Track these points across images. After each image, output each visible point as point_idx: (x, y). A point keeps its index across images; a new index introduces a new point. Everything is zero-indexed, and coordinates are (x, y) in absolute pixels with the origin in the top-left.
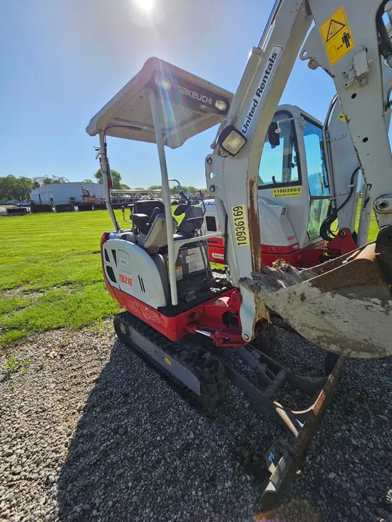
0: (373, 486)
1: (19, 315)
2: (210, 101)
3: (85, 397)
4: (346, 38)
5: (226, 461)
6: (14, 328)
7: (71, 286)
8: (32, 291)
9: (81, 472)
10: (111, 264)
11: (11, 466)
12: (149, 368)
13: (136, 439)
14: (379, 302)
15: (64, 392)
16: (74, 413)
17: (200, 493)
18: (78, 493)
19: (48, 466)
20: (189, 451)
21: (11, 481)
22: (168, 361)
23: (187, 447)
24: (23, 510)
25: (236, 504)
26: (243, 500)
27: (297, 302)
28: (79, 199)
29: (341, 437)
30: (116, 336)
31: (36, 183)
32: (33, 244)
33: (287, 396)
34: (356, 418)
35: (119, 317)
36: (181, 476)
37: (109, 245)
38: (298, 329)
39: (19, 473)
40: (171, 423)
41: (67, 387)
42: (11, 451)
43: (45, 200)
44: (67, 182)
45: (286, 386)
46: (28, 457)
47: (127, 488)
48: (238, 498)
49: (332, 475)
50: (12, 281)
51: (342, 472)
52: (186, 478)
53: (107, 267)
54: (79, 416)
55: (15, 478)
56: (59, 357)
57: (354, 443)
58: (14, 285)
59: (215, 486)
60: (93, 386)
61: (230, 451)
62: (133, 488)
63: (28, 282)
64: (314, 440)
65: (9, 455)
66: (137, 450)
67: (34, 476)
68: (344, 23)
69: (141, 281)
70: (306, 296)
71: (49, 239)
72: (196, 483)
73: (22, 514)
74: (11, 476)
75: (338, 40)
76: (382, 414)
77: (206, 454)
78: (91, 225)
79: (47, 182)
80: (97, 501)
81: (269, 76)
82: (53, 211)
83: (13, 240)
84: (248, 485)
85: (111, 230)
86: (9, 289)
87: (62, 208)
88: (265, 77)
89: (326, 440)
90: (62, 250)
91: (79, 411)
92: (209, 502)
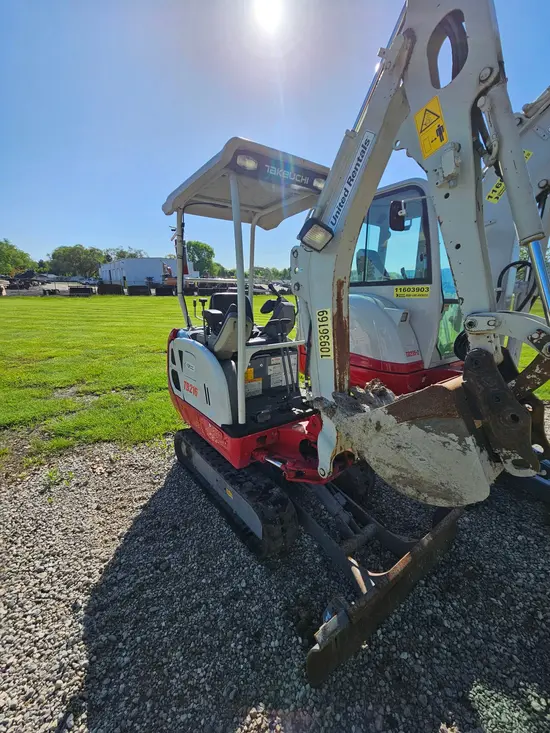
0: (456, 678)
1: (69, 421)
2: (306, 181)
3: (129, 524)
4: (440, 131)
5: (277, 618)
6: (61, 435)
7: (132, 391)
8: (87, 393)
9: (112, 602)
10: (177, 368)
11: (41, 583)
12: (209, 500)
13: (178, 578)
14: (456, 438)
15: (106, 514)
16: (114, 540)
17: (240, 647)
18: (106, 622)
19: (78, 589)
20: (237, 600)
21: (40, 597)
22: (230, 494)
23: (236, 596)
24: (47, 628)
25: (280, 666)
26: (288, 663)
27: (372, 432)
28: (158, 279)
29: (431, 615)
30: (176, 457)
31: (108, 256)
32: (95, 334)
33: (373, 556)
34: (459, 596)
35: (180, 434)
36: (221, 625)
37: (177, 345)
38: (373, 464)
39: (48, 592)
40: (221, 567)
41: (111, 509)
42: (42, 567)
43: (117, 278)
44: (145, 256)
45: (375, 545)
46: (59, 577)
47: (160, 627)
48: (282, 660)
49: (405, 656)
50: (65, 378)
51: (421, 654)
52: (227, 628)
53: (173, 371)
54: (118, 543)
55: (44, 595)
56: (106, 475)
57: (446, 625)
58: (67, 383)
59: (259, 643)
60: (140, 511)
61: (286, 608)
62: (167, 628)
63: (83, 382)
64: (396, 614)
65: (40, 571)
66: (178, 590)
67: (63, 597)
68: (439, 114)
69: (206, 390)
70: (381, 424)
71: (114, 329)
72: (238, 636)
73: (46, 631)
74: (39, 593)
75: (432, 132)
76: (495, 597)
77: (257, 607)
78: (167, 315)
79: (121, 255)
80: (125, 635)
81: (361, 164)
82: (123, 293)
83: (72, 328)
84: (298, 647)
85: (182, 326)
86: (61, 388)
87: (135, 291)
88: (357, 164)
89: (410, 616)
90: (128, 345)
91: (119, 537)
92: (248, 657)
